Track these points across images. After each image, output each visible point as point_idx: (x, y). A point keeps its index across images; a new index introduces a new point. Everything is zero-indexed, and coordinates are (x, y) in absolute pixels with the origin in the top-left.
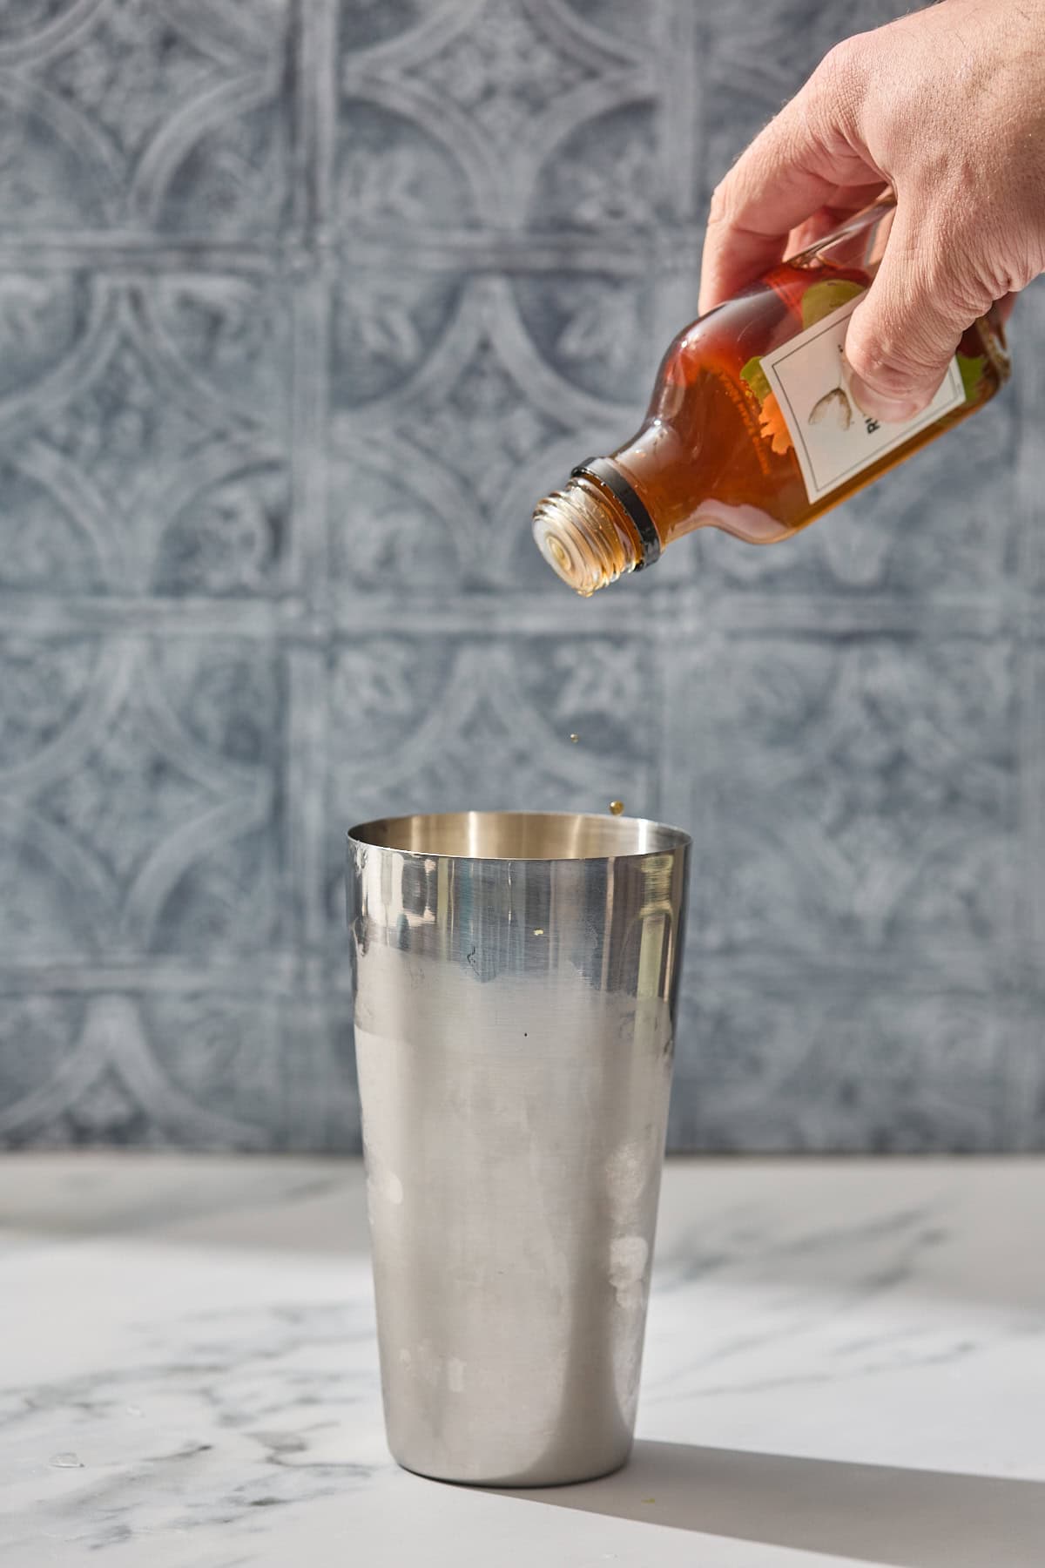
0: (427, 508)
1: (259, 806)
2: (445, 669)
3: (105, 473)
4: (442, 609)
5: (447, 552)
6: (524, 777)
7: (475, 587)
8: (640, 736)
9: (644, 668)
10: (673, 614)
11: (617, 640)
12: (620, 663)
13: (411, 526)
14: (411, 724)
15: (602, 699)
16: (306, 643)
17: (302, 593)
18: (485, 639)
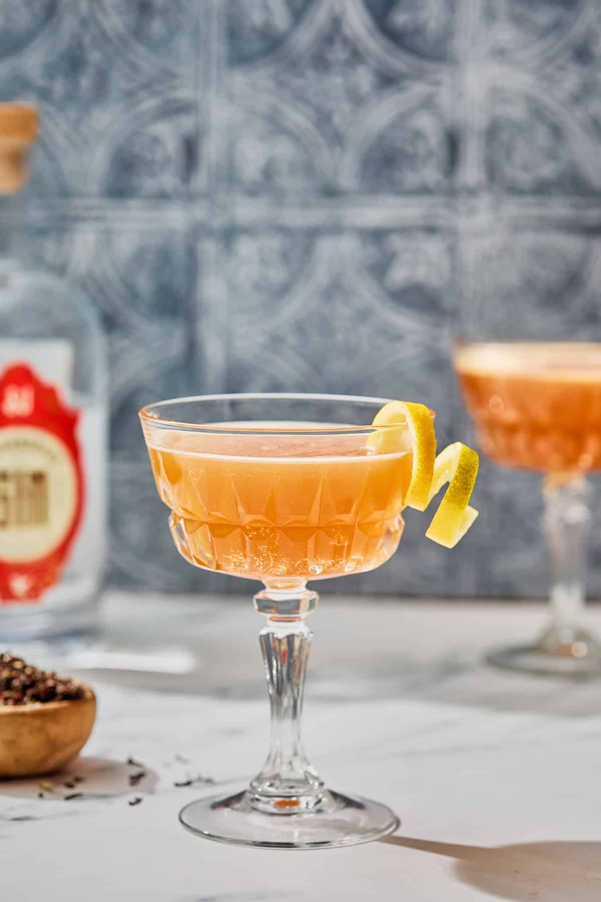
0: (296, 138)
1: (176, 347)
2: (308, 251)
3: (72, 114)
4: (305, 205)
5: (308, 168)
6: (365, 331)
7: (331, 192)
8: (448, 301)
9: (452, 250)
10: (472, 211)
11: (431, 230)
12: (433, 248)
13: (284, 150)
14: (284, 290)
15: (421, 274)
16: (210, 233)
17: (207, 195)
18: (335, 229)
